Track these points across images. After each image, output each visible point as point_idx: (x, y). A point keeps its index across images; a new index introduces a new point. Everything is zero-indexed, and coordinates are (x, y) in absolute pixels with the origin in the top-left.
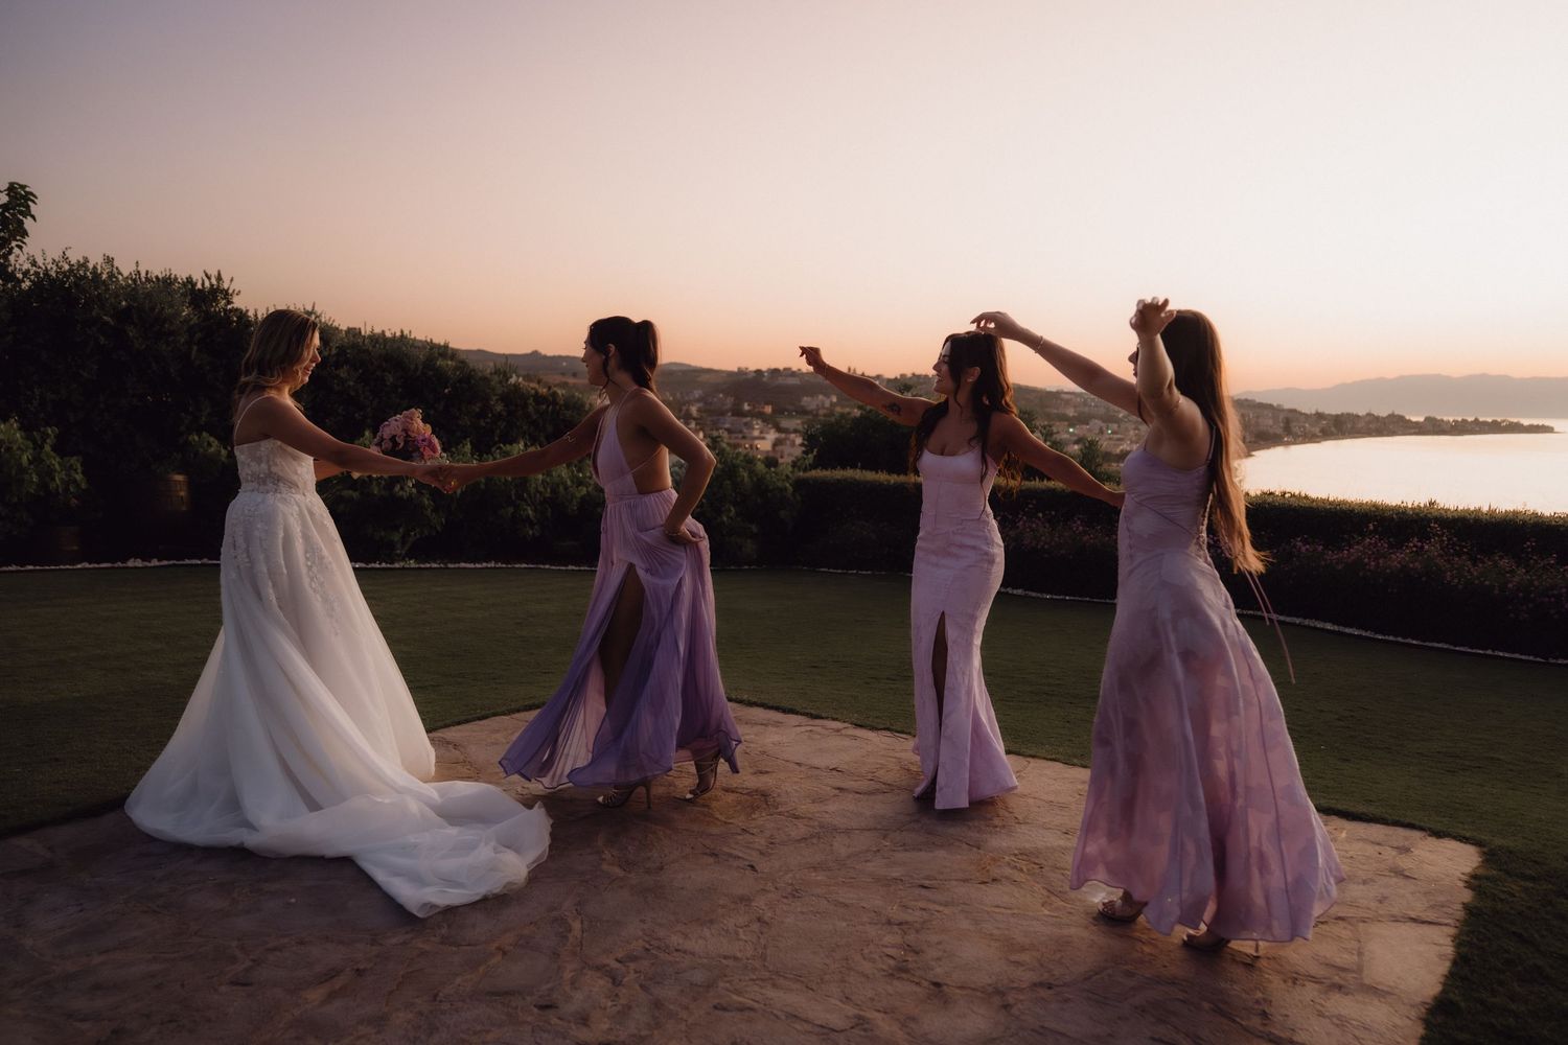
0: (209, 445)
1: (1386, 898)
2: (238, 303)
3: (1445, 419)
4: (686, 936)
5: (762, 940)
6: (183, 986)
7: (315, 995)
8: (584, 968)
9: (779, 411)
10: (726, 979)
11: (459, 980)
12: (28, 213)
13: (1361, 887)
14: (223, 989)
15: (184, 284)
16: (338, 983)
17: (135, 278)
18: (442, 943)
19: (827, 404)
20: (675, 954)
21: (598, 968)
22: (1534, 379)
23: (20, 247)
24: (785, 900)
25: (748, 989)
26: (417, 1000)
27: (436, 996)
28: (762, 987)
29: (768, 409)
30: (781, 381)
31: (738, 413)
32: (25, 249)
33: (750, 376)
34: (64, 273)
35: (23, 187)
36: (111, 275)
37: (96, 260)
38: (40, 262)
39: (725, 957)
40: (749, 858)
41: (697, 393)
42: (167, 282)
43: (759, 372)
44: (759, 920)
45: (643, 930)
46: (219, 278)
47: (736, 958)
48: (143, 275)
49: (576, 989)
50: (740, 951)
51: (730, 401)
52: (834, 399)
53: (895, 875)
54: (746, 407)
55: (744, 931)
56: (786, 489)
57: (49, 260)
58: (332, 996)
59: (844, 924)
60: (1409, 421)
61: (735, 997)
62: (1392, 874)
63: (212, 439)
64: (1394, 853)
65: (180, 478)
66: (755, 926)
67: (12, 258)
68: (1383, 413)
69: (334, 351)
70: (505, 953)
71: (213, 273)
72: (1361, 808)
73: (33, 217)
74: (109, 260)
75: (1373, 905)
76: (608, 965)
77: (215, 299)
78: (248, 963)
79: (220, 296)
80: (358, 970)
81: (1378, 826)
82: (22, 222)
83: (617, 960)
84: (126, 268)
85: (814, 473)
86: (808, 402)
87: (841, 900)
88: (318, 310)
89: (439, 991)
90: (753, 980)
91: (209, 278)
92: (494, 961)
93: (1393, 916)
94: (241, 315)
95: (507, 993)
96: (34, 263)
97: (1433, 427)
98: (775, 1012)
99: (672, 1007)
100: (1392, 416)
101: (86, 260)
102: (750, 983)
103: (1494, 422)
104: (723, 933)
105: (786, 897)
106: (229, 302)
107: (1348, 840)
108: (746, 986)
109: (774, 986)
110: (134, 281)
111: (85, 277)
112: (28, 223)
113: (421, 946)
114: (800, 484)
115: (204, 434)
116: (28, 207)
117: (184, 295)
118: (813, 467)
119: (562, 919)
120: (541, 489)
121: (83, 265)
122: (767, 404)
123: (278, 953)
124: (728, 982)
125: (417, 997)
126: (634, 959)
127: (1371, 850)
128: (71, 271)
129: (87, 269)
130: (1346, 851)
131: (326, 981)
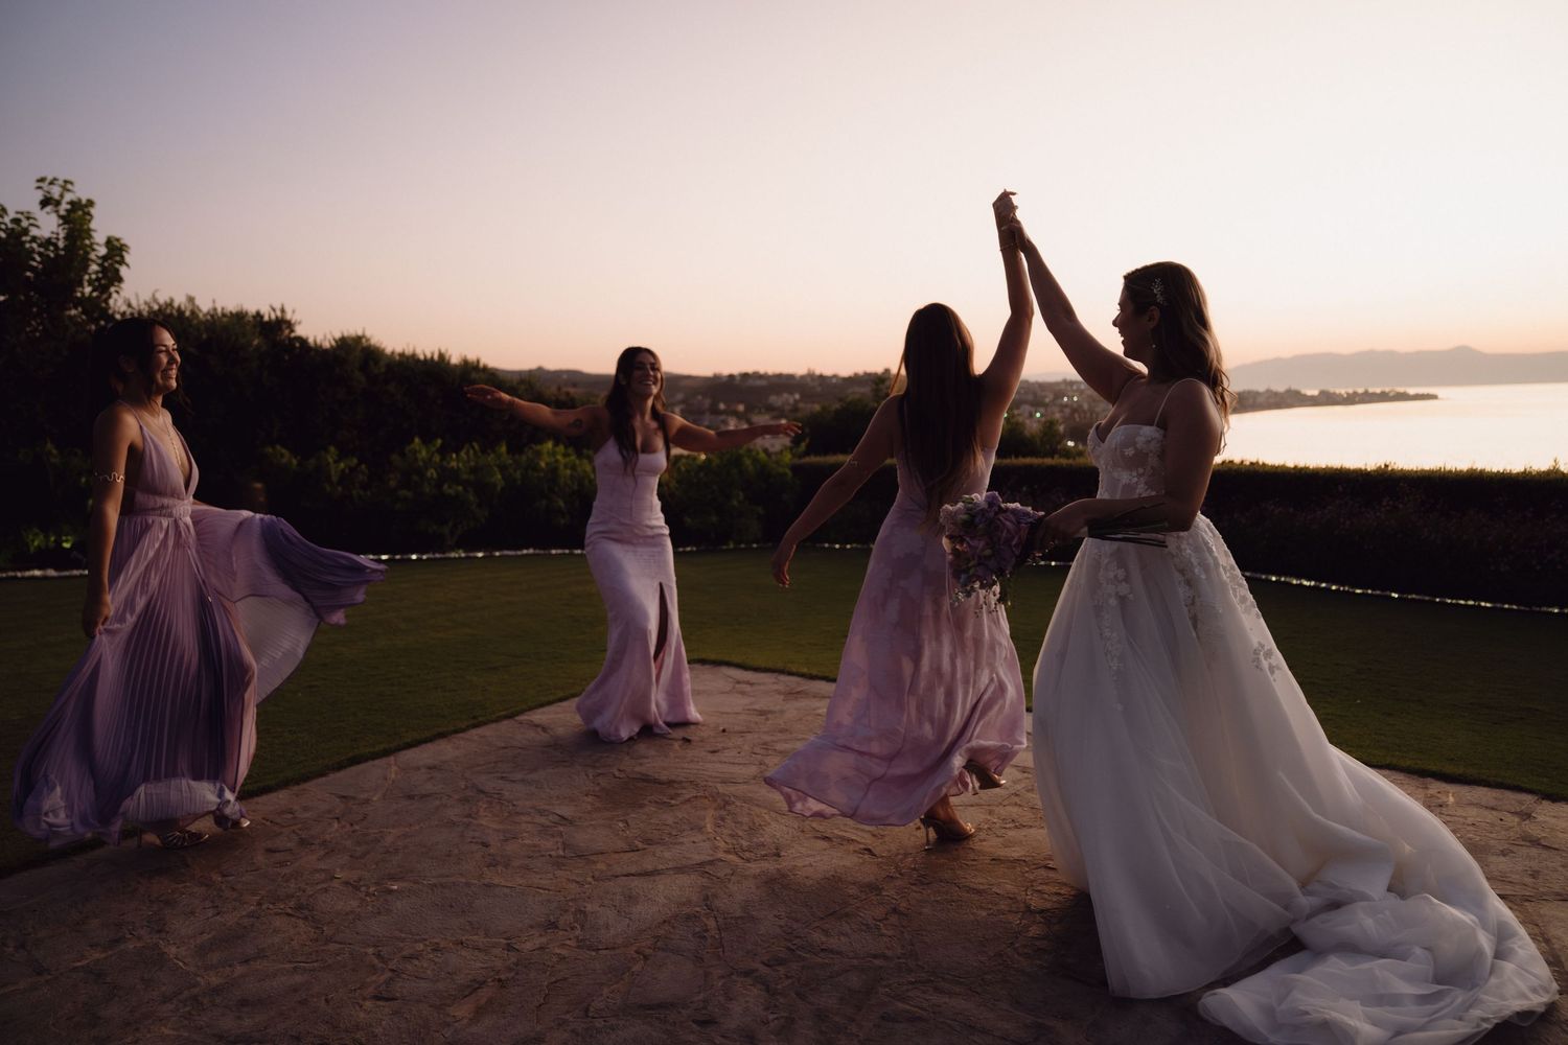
0: (282, 455)
1: (1538, 872)
2: (300, 331)
3: (1338, 391)
4: (826, 932)
5: (906, 934)
6: (327, 1001)
7: (462, 1011)
8: (732, 974)
9: (750, 409)
10: (884, 983)
11: (606, 991)
12: (122, 262)
13: (1502, 859)
14: (368, 1004)
15: (254, 317)
16: (484, 994)
17: (213, 314)
18: (578, 947)
19: (791, 401)
20: (822, 954)
21: (747, 974)
22: (1418, 353)
23: (117, 292)
24: (914, 888)
25: (910, 994)
26: (568, 1016)
27: (587, 1010)
28: (924, 992)
29: (741, 408)
30: (750, 382)
31: (715, 411)
32: (121, 293)
33: (725, 380)
34: (155, 312)
35: (118, 240)
36: (193, 312)
37: (180, 300)
38: (134, 303)
39: (875, 957)
40: (863, 841)
41: (680, 396)
42: (239, 316)
43: (731, 377)
44: (895, 910)
45: (781, 927)
46: (283, 311)
47: (885, 957)
48: (219, 311)
49: (731, 999)
50: (888, 948)
51: (707, 402)
52: (797, 396)
53: (1016, 855)
54: (722, 406)
55: (885, 925)
56: (786, 474)
57: (142, 302)
58: (479, 1013)
59: (984, 914)
60: (1305, 395)
61: (900, 1005)
62: (1528, 844)
63: (284, 451)
64: (1517, 819)
65: (258, 485)
66: (894, 919)
67: (111, 302)
68: (1280, 388)
69: (383, 370)
70: (646, 958)
71: (278, 307)
72: (1449, 769)
73: (128, 265)
74: (191, 299)
75: (1528, 880)
76: (757, 970)
77: (281, 329)
78: (388, 974)
79: (284, 326)
80: (500, 980)
81: (1481, 788)
82: (117, 271)
83: (763, 963)
84: (204, 306)
85: (807, 460)
86: (774, 400)
87: (972, 885)
88: (368, 334)
89: (589, 1005)
90: (912, 983)
91: (274, 310)
92: (636, 968)
93: (1558, 894)
94: (303, 341)
95: (661, 1006)
96: (129, 305)
97: (1327, 399)
98: (949, 1022)
99: (837, 1019)
100: (1289, 391)
101: (172, 300)
102: (910, 987)
103: (1383, 393)
104: (864, 928)
105: (915, 884)
106: (292, 331)
107: (1458, 804)
108: (908, 990)
109: (936, 989)
110: (212, 316)
111: (171, 314)
112: (123, 271)
113: (558, 951)
114: (795, 469)
115: (278, 447)
116: (122, 257)
117: (255, 326)
118: (807, 453)
119: (695, 916)
120: (569, 482)
121: (170, 304)
122: (741, 402)
123: (416, 962)
124: (886, 986)
125: (568, 1012)
126: (781, 962)
127: (1491, 816)
128: (160, 310)
129: (173, 307)
130: (1465, 818)
131: (471, 994)
